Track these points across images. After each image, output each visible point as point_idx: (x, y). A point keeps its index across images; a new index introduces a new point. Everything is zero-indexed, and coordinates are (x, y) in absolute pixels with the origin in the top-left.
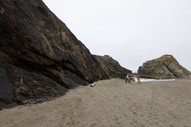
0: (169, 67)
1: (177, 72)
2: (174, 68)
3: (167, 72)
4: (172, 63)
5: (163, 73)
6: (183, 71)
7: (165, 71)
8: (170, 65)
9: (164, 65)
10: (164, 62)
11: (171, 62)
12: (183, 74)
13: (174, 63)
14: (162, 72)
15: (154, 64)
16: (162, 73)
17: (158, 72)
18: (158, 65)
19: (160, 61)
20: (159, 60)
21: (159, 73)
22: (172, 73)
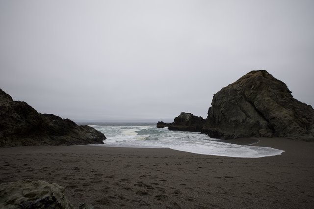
0: (256, 103)
1: (274, 118)
2: (266, 105)
3: (254, 118)
4: (263, 92)
5: (243, 121)
6: (291, 112)
7: (248, 116)
8: (258, 96)
9: (246, 100)
10: (244, 92)
11: (259, 88)
12: (290, 122)
13: (270, 91)
14: (241, 117)
15: (225, 100)
16: (241, 121)
17: (233, 119)
18: (233, 101)
19: (236, 90)
20: (235, 87)
21: (234, 121)
22: (265, 119)
